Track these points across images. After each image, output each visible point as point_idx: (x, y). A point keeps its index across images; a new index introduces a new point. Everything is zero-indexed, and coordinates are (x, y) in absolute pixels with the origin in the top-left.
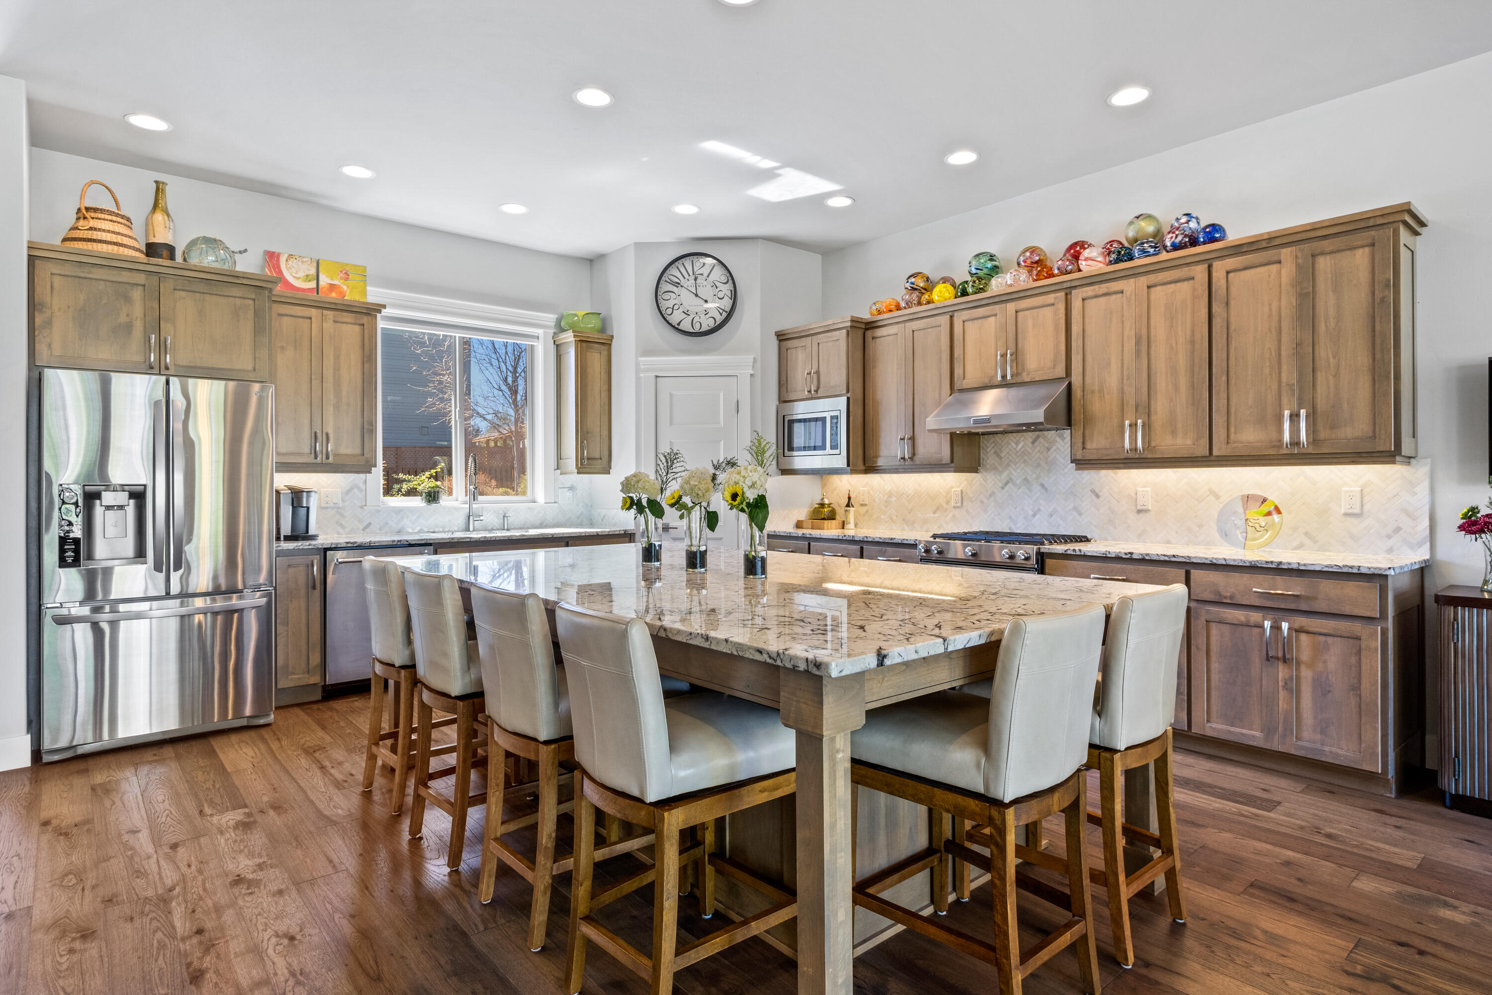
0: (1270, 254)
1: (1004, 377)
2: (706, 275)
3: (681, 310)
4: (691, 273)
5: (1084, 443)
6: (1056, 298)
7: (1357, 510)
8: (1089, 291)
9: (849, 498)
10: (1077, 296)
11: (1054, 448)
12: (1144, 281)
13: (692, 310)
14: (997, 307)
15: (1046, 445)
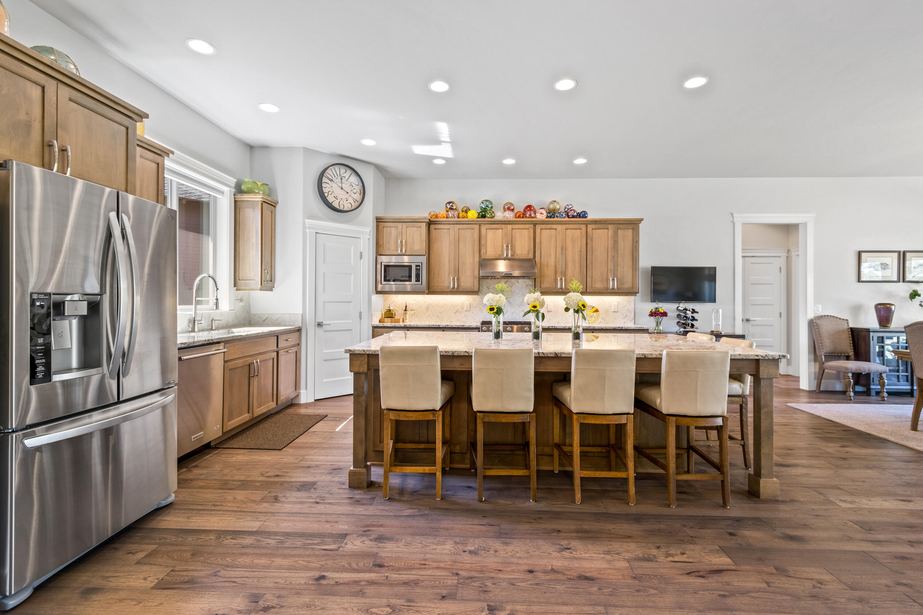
0: (605, 226)
1: (507, 255)
2: (347, 177)
3: (333, 195)
4: (339, 175)
5: (540, 285)
6: (529, 227)
7: (616, 310)
8: (543, 226)
9: (406, 307)
10: (538, 228)
11: (514, 286)
12: (564, 227)
13: (339, 196)
14: (503, 225)
15: (511, 285)
